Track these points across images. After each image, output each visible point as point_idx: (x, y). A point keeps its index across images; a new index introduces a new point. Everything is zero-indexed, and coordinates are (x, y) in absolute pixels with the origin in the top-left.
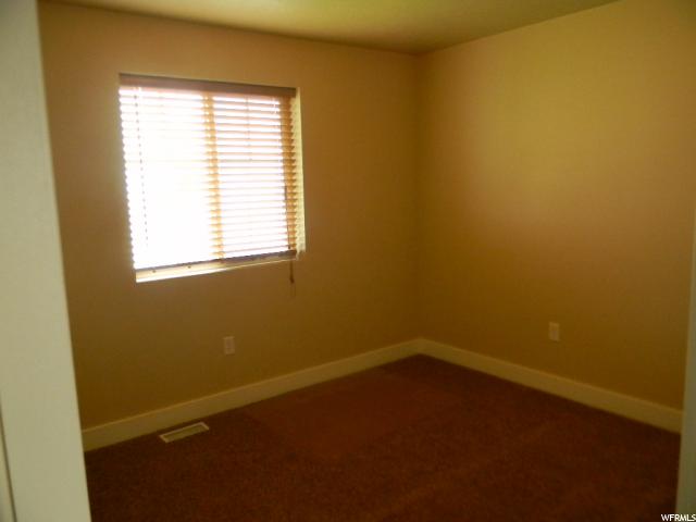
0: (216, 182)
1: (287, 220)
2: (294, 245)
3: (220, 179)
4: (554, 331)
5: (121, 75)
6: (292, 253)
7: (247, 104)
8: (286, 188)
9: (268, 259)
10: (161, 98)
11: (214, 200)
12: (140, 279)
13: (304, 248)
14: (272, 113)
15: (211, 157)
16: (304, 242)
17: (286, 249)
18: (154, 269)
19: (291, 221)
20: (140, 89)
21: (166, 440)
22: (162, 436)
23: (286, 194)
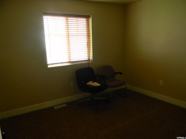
0: (69, 41)
1: (88, 51)
2: (90, 58)
3: (70, 40)
4: (161, 82)
5: (44, 13)
6: (89, 60)
7: (77, 20)
8: (87, 43)
9: (83, 62)
10: (54, 19)
11: (68, 48)
12: (49, 66)
13: (92, 59)
14: (84, 22)
15: (67, 34)
16: (92, 57)
17: (87, 59)
18: (52, 64)
19: (89, 52)
20: (49, 16)
21: (56, 108)
22: (55, 107)
23: (87, 44)
